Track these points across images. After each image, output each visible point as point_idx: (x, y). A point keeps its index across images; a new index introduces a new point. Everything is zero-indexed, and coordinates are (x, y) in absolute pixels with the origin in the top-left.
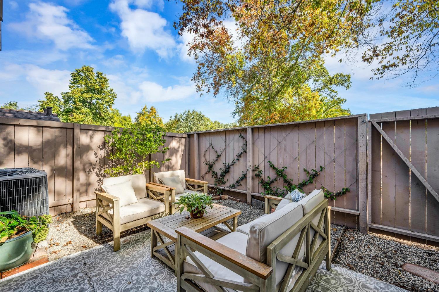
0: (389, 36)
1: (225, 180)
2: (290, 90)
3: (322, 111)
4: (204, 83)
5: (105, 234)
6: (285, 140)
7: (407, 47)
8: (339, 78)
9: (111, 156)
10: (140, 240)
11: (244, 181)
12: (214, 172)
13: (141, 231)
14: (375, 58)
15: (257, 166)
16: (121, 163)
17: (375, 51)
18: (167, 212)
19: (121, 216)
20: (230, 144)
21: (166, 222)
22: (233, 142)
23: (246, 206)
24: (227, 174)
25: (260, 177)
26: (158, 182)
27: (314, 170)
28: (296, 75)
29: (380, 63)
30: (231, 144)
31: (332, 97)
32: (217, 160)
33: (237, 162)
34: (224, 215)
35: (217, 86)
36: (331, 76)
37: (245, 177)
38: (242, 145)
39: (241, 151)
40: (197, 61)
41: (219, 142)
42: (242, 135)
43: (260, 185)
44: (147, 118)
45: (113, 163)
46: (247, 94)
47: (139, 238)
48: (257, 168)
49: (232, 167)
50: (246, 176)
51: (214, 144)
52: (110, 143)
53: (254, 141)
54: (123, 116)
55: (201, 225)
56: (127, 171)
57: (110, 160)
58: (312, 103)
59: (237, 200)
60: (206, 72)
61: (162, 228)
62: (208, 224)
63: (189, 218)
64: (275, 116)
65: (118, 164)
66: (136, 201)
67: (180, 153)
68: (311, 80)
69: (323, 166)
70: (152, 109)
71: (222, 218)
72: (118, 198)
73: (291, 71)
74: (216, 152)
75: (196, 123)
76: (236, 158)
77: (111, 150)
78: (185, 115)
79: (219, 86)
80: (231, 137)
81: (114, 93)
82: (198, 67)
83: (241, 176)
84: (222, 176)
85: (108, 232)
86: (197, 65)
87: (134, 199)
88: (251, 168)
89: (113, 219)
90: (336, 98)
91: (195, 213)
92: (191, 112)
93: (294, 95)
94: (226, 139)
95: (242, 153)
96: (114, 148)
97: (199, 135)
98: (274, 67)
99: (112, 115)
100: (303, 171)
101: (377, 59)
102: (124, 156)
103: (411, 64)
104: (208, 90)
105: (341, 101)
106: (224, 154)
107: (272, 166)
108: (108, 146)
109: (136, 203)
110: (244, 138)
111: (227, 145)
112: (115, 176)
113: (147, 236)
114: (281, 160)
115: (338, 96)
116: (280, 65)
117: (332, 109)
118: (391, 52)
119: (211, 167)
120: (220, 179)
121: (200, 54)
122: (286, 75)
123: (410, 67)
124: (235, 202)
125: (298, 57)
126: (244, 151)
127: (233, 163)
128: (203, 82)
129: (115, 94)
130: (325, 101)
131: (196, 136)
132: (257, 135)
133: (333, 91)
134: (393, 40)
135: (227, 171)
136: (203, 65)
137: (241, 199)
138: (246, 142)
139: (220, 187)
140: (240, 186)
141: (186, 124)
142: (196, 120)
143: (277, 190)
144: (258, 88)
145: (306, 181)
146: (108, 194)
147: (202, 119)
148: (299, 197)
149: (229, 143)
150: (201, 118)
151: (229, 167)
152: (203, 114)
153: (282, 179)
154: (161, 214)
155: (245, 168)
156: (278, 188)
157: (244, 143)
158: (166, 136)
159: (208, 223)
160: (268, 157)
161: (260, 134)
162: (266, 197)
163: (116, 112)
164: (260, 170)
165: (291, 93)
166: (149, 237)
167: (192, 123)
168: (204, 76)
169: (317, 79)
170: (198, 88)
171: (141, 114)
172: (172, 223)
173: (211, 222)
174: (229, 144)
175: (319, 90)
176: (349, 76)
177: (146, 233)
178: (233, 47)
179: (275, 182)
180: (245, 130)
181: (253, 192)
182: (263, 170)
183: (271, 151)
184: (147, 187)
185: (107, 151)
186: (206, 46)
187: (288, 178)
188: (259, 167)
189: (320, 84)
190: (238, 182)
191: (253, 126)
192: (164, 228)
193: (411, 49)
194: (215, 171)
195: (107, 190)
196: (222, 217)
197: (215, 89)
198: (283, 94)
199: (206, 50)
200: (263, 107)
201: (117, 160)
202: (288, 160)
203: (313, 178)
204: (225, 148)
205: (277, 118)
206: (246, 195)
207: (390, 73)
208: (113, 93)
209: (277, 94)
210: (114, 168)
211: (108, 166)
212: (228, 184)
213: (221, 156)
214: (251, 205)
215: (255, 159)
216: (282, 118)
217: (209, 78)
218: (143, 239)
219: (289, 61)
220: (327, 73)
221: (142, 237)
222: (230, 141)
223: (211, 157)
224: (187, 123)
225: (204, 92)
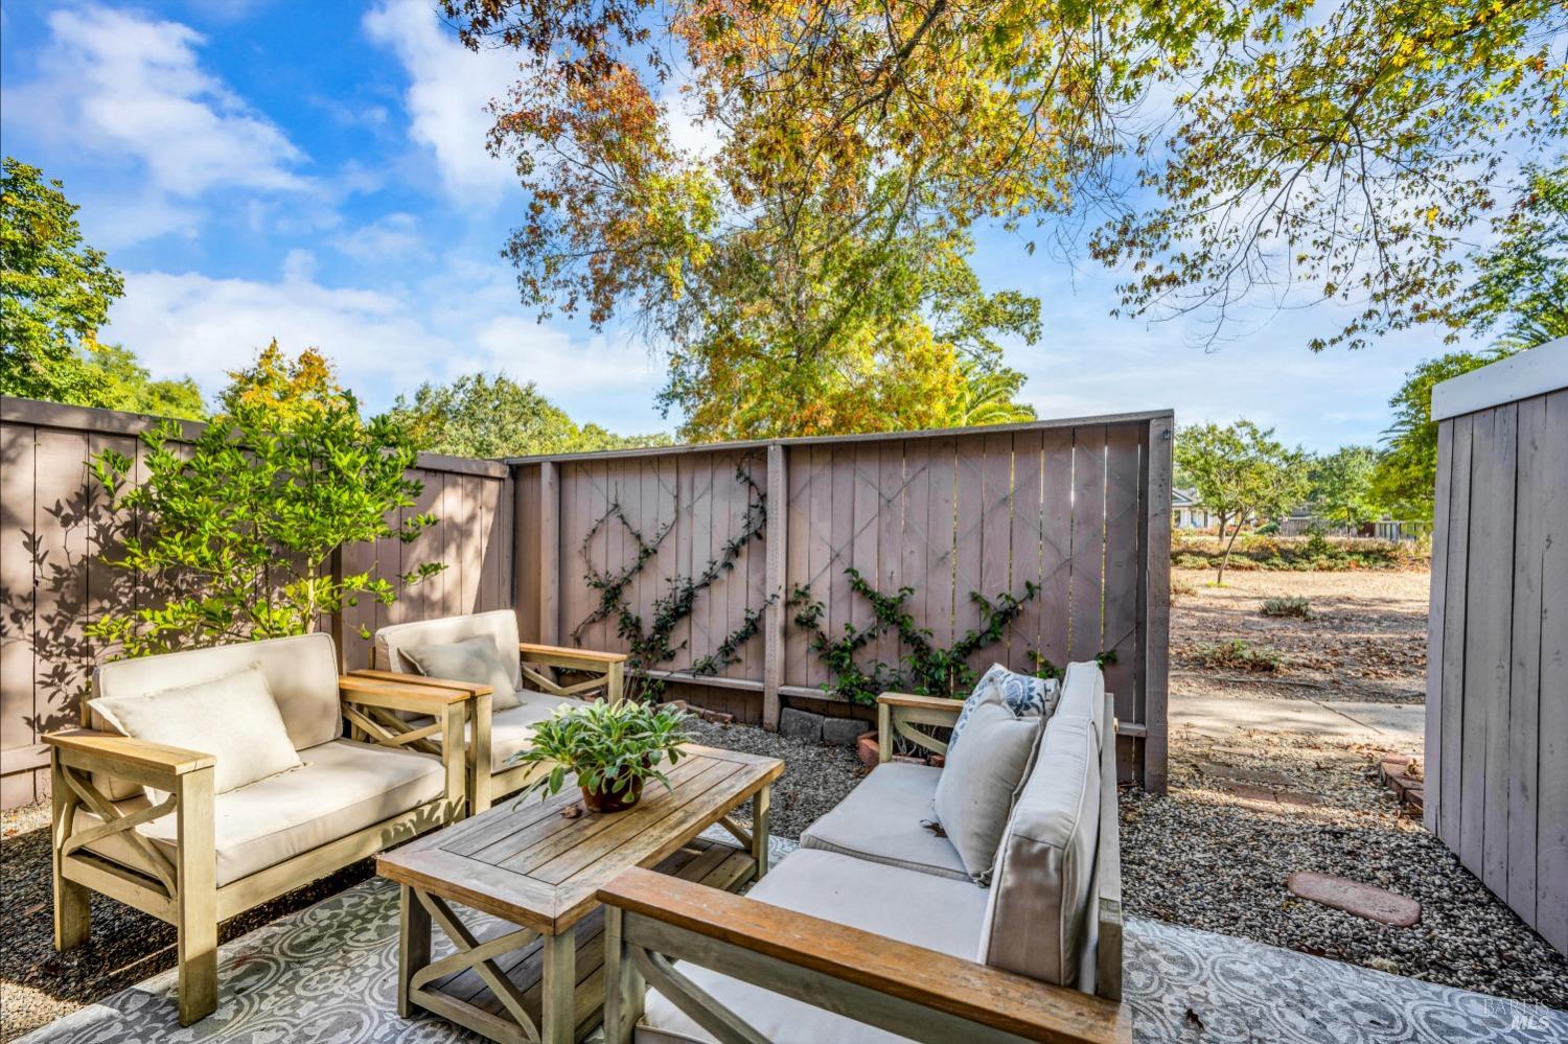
0: (1161, 191)
1: (673, 644)
2: (868, 331)
3: (962, 406)
4: (556, 270)
5: (110, 939)
6: (909, 494)
7: (1203, 231)
8: (1009, 308)
9: (134, 556)
10: (325, 943)
11: (751, 644)
12: (626, 615)
13: (319, 898)
14: (1125, 250)
15: (801, 588)
16: (184, 587)
17: (1125, 231)
18: (453, 797)
19: (224, 843)
20: (697, 507)
21: (477, 847)
22: (708, 497)
23: (761, 737)
24: (680, 622)
25: (815, 626)
26: (396, 665)
27: (1008, 597)
28: (890, 279)
29: (1136, 268)
30: (702, 507)
31: (987, 366)
32: (640, 568)
33: (723, 575)
34: (724, 785)
35: (604, 289)
36: (987, 298)
37: (753, 629)
38: (744, 508)
39: (739, 532)
40: (528, 179)
41: (650, 502)
42: (746, 472)
43: (814, 656)
44: (283, 399)
45: (141, 589)
46: (721, 330)
47: (314, 933)
48: (803, 594)
49: (701, 592)
50: (758, 625)
51: (630, 506)
52: (123, 493)
53: (792, 496)
54: (156, 378)
55: (644, 839)
56: (217, 625)
57: (123, 572)
58: (935, 378)
59: (722, 720)
60: (563, 230)
61: (468, 877)
62: (675, 833)
63: (579, 813)
64: (818, 413)
65: (169, 592)
66: (296, 759)
67: (478, 542)
68: (927, 306)
69: (1035, 582)
70: (306, 359)
71: (721, 800)
72: (206, 756)
73: (872, 265)
74: (638, 537)
75: (511, 427)
76: (720, 558)
77: (126, 525)
78: (462, 396)
79: (612, 291)
80: (702, 478)
81: (108, 270)
82: (532, 206)
83: (740, 627)
84: (663, 628)
85: (127, 929)
86: (529, 195)
87: (281, 748)
88: (782, 594)
89: (174, 867)
90: (997, 371)
91: (616, 789)
92: (489, 383)
93: (880, 346)
94: (678, 486)
95: (743, 541)
96: (144, 517)
97: (562, 468)
98: (815, 243)
99: (98, 370)
100: (968, 599)
101: (1130, 255)
102: (207, 554)
103: (1210, 282)
104: (567, 302)
105: (1013, 380)
106: (669, 542)
107: (860, 588)
108: (109, 508)
109: (293, 769)
110: (752, 484)
111: (683, 512)
112: (156, 649)
113: (356, 917)
114: (892, 565)
115: (1005, 363)
116: (836, 239)
117: (990, 404)
118: (1164, 238)
119: (612, 594)
120: (650, 644)
121: (538, 157)
122: (856, 276)
123: (1208, 291)
124: (717, 725)
125: (897, 218)
126: (752, 530)
127: (709, 580)
128: (551, 266)
129: (117, 278)
130: (970, 378)
131: (547, 472)
132: (805, 471)
133: (988, 346)
134: (1171, 204)
135: (682, 609)
136: (554, 199)
137: (739, 713)
138: (763, 497)
139: (652, 673)
140: (736, 665)
141: (466, 431)
142: (509, 418)
143: (878, 671)
144: (762, 314)
145: (978, 634)
146: (134, 741)
147: (534, 413)
148: (1034, 694)
149: (693, 503)
150: (529, 406)
151: (690, 595)
152: (538, 392)
153: (894, 633)
154: (427, 809)
155: (754, 597)
156: (882, 665)
157: (754, 503)
158: (418, 468)
159: (673, 828)
160: (845, 553)
161: (816, 470)
162: (883, 701)
163: (119, 363)
164: (815, 600)
165: (872, 342)
166: (371, 920)
167: (493, 427)
168: (554, 246)
169: (944, 302)
170: (528, 288)
171: (250, 380)
172: (510, 847)
173: (682, 822)
174: (690, 507)
175: (953, 338)
176: (1035, 304)
177: (347, 902)
178: (668, 149)
179: (871, 645)
180: (759, 454)
181: (786, 684)
182: (826, 601)
183: (857, 529)
184: (343, 693)
185: (101, 530)
186: (567, 126)
187: (918, 625)
188: (811, 592)
189: (950, 323)
190: (727, 650)
191: (791, 439)
192: (478, 876)
193: (1216, 240)
194: (633, 610)
195: (129, 719)
196: (719, 793)
197: (595, 301)
198: (843, 340)
199: (567, 143)
200: (776, 381)
201: (159, 575)
202: (917, 562)
203: (1003, 622)
204: (677, 520)
205: (826, 422)
206: (758, 696)
207: (1163, 301)
208: (101, 269)
209: (825, 340)
210: (153, 610)
211: (106, 604)
212: (684, 661)
213: (655, 552)
214: (780, 731)
215: (794, 561)
216: (841, 423)
217: (576, 257)
218: (339, 935)
219: (865, 231)
220: (975, 288)
221: (329, 926)
222: (696, 494)
223: (613, 557)
224: (470, 426)
225: (554, 309)
